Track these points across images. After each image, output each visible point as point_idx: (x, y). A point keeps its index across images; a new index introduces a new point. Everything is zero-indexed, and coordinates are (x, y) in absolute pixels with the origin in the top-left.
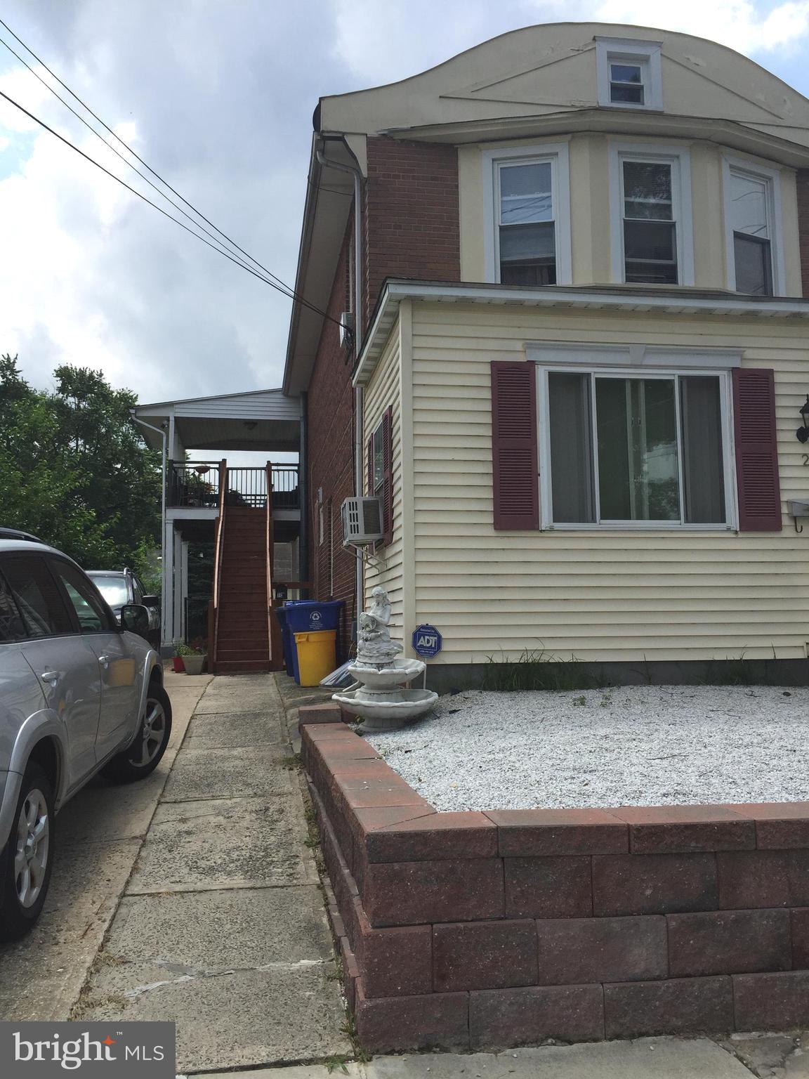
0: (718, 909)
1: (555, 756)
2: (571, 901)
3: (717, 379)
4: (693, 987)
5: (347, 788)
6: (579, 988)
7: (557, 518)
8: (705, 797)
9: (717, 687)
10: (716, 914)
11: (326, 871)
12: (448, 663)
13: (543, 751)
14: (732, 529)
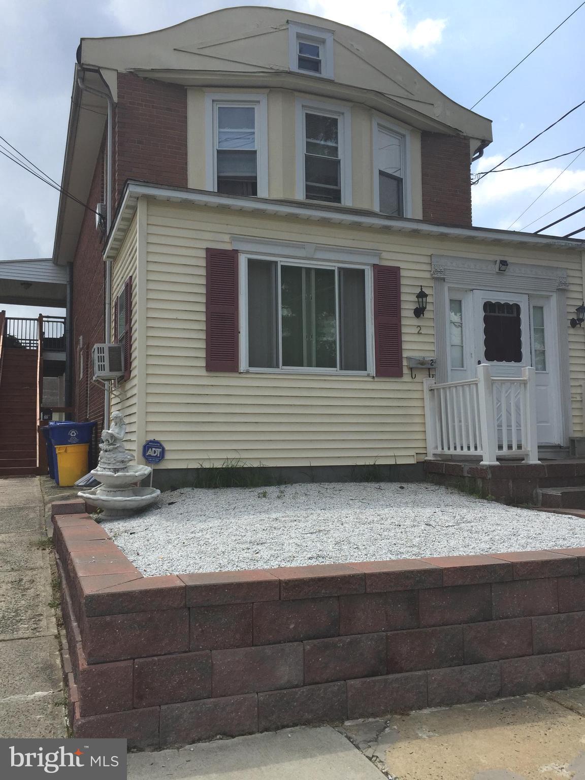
0: (339, 636)
1: (238, 533)
2: (238, 636)
3: (363, 271)
4: (320, 691)
5: (78, 562)
6: (240, 697)
7: (251, 364)
8: (337, 559)
9: (358, 484)
10: (337, 639)
11: (63, 624)
12: (169, 468)
13: (230, 530)
14: (371, 375)
